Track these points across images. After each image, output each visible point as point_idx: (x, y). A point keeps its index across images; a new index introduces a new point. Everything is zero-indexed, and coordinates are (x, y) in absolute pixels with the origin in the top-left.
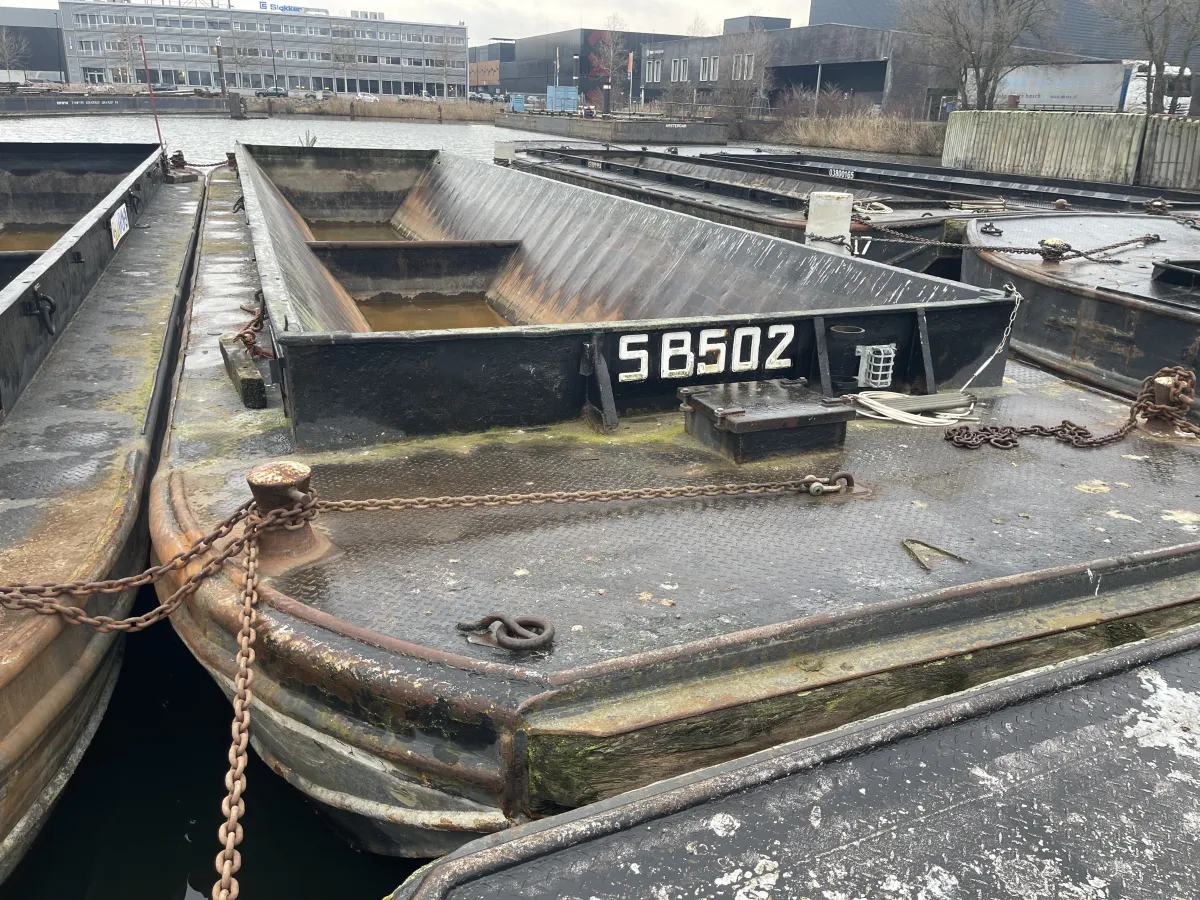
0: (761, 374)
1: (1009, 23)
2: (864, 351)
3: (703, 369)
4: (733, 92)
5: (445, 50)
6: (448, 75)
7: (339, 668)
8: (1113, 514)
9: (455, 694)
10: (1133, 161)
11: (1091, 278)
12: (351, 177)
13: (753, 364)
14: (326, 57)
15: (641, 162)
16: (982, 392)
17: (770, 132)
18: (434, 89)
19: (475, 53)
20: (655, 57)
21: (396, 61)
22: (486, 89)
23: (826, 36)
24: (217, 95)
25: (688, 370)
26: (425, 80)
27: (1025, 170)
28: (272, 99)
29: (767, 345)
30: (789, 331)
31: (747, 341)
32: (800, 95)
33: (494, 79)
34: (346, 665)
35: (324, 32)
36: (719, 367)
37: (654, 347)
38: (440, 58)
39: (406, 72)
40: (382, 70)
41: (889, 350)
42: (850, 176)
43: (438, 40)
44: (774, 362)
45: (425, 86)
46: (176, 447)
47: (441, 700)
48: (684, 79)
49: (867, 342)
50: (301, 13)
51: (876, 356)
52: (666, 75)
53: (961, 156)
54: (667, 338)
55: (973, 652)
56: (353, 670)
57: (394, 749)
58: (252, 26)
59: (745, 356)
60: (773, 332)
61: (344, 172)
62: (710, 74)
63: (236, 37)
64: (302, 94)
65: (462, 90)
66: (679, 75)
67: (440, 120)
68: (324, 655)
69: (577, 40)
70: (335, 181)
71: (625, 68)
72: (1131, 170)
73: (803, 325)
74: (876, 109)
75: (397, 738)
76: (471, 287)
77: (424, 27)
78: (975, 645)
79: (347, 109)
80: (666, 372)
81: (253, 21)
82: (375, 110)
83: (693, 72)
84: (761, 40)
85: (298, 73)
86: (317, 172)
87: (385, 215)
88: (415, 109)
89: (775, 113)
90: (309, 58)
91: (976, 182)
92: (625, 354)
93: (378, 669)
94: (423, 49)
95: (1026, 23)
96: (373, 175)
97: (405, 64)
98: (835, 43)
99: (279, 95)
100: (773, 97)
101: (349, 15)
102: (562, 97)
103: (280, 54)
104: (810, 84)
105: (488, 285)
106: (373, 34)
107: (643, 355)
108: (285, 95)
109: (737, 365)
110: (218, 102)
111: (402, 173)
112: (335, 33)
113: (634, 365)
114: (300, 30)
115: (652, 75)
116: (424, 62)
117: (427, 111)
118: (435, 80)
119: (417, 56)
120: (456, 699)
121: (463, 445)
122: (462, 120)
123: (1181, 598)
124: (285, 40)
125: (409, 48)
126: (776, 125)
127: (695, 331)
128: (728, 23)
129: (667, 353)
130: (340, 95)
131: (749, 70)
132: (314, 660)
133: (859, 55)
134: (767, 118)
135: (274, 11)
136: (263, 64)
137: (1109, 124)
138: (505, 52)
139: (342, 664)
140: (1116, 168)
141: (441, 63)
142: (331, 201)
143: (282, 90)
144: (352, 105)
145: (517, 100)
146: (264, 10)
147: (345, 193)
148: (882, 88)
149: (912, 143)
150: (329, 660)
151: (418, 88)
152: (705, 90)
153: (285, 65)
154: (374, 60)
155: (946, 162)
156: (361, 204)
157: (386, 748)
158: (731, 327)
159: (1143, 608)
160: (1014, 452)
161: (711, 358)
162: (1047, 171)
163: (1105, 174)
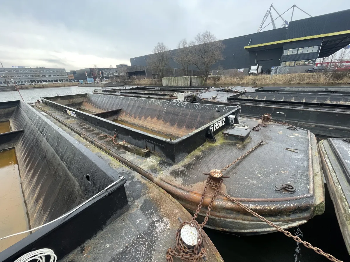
1: (163, 64)
4: (122, 77)
5: (61, 73)
6: (63, 78)
7: (272, 209)
9: (300, 205)
10: (190, 83)
12: (69, 101)
13: (222, 125)
14: (32, 76)
15: (121, 91)
17: (130, 83)
18: (61, 81)
20: (105, 72)
21: (50, 76)
22: (72, 80)
23: (134, 67)
24: (6, 86)
25: (216, 128)
26: (58, 79)
27: (175, 85)
28: (22, 86)
30: (225, 118)
31: (221, 121)
33: (73, 78)
34: (274, 208)
35: (30, 71)
36: (219, 127)
37: (214, 126)
38: (61, 75)
39: (53, 77)
40: (47, 77)
42: (159, 89)
43: (59, 71)
45: (58, 80)
46: (150, 172)
47: (298, 207)
48: (112, 75)
50: (23, 68)
52: (108, 75)
53: (166, 84)
56: (276, 208)
57: (287, 219)
58: (11, 71)
60: (223, 119)
61: (68, 100)
62: (116, 74)
63: (7, 73)
64: (29, 84)
65: (67, 80)
66: (110, 75)
67: (65, 86)
68: (267, 207)
69: (89, 70)
70: (66, 102)
71: (100, 74)
72: (190, 84)
74: (146, 78)
75: (287, 217)
76: (114, 118)
77: (55, 69)
79: (42, 86)
81: (11, 70)
82: (48, 86)
83: (113, 74)
84: (123, 68)
85: (26, 80)
86: (62, 101)
87: (79, 107)
88: (58, 85)
89: (130, 80)
90: (28, 77)
91: (175, 88)
92: (211, 129)
93: (281, 206)
94: (56, 73)
95: (166, 64)
96: (74, 100)
97: (52, 76)
98: (136, 68)
99: (22, 85)
100: (129, 77)
101: (36, 68)
102: (90, 80)
103: (20, 76)
104: (134, 75)
105: (118, 117)
106: (43, 71)
107: (213, 128)
108: (24, 85)
110: (7, 88)
111: (80, 99)
112: (33, 71)
114: (24, 71)
115: (105, 75)
116: (57, 76)
117: (61, 85)
118: (61, 79)
119: (55, 74)
120: (301, 206)
122: (69, 86)
124: (21, 73)
125: (53, 73)
126: (131, 82)
127: (217, 122)
130: (38, 83)
131: (122, 73)
132: (265, 209)
133: (140, 70)
134: (129, 80)
135: (16, 68)
136: (17, 79)
137: (185, 78)
138: (74, 73)
139: (273, 208)
140: (188, 84)
141: (61, 76)
143: (23, 84)
144: (43, 85)
145: (81, 81)
146: (13, 68)
147: (69, 104)
148: (145, 75)
150: (269, 208)
151: (57, 81)
152: (116, 76)
153: (23, 79)
154: (45, 76)
155: (163, 85)
156: (73, 106)
157: (285, 219)
162: (178, 85)
163: (186, 85)
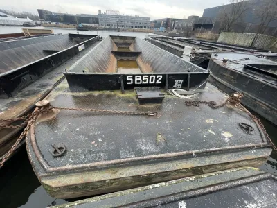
0: (155, 85)
2: (176, 81)
3: (143, 83)
4: (188, 28)
5: (147, 21)
6: (147, 25)
8: (210, 131)
11: (231, 66)
13: (154, 82)
16: (200, 90)
18: (145, 27)
19: (151, 22)
20: (177, 23)
23: (204, 19)
25: (140, 83)
29: (157, 79)
30: (161, 77)
31: (152, 78)
32: (198, 29)
33: (153, 26)
36: (147, 82)
37: (134, 78)
41: (182, 81)
44: (158, 82)
49: (177, 79)
51: (178, 82)
53: (221, 40)
54: (136, 77)
55: (156, 173)
59: (152, 81)
60: (158, 77)
62: (185, 25)
65: (149, 28)
66: (180, 26)
67: (145, 32)
70: (122, 41)
71: (172, 24)
72: (251, 44)
73: (164, 76)
74: (210, 32)
76: (134, 59)
78: (156, 172)
79: (133, 30)
80: (136, 83)
83: (182, 25)
84: (193, 20)
86: (119, 40)
87: (128, 46)
89: (193, 32)
92: (128, 79)
94: (144, 21)
96: (127, 40)
97: (141, 24)
98: (206, 20)
100: (193, 29)
102: (162, 29)
104: (200, 27)
105: (136, 58)
106: (138, 19)
107: (132, 79)
109: (150, 82)
111: (131, 40)
112: (133, 19)
113: (130, 81)
114: (128, 18)
115: (176, 26)
116: (144, 23)
121: (96, 93)
123: (217, 162)
125: (142, 21)
126: (193, 34)
127: (142, 76)
128: (190, 17)
129: (136, 79)
130: (132, 28)
131: (191, 25)
133: (209, 22)
137: (249, 36)
140: (248, 43)
141: (146, 23)
142: (121, 44)
145: (155, 29)
148: (211, 28)
149: (214, 38)
151: (143, 27)
152: (183, 28)
154: (137, 23)
155: (218, 41)
156: (125, 44)
158: (149, 75)
159: (205, 164)
160: (197, 108)
161: (145, 81)
